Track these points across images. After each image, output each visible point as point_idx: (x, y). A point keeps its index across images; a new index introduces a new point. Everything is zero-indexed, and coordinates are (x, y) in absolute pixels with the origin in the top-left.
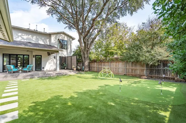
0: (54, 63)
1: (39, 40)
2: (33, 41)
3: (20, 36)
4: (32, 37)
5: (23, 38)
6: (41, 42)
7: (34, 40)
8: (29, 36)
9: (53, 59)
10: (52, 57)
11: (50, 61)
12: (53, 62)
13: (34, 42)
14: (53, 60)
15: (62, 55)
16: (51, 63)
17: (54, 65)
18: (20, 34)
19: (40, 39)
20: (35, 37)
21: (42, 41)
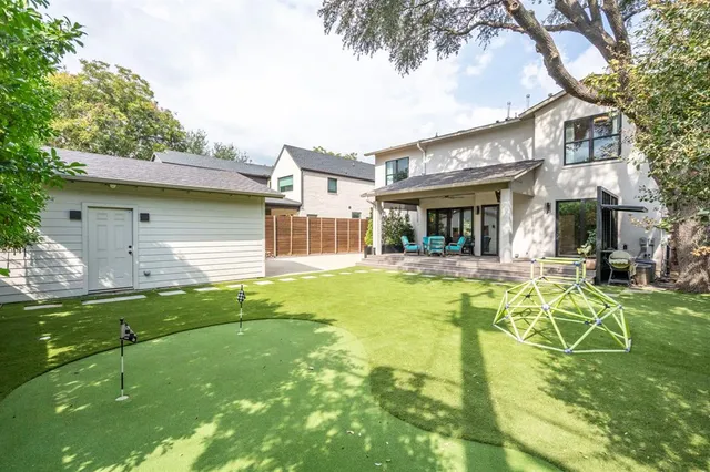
0: (546, 229)
1: (500, 153)
2: (485, 161)
3: (455, 157)
4: (481, 149)
5: (460, 162)
6: (507, 158)
7: (485, 156)
8: (473, 148)
9: (542, 212)
10: (537, 208)
11: (529, 222)
12: (541, 226)
13: (485, 165)
14: (542, 217)
15: (586, 191)
16: (533, 231)
17: (547, 239)
18: (454, 152)
19: (503, 146)
20: (488, 147)
21: (508, 153)
